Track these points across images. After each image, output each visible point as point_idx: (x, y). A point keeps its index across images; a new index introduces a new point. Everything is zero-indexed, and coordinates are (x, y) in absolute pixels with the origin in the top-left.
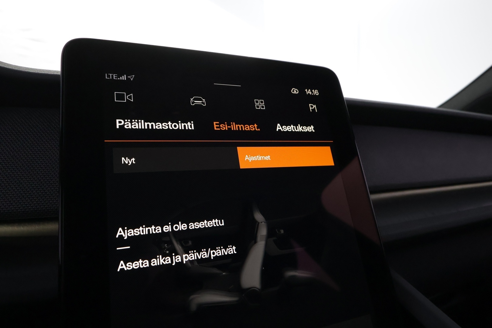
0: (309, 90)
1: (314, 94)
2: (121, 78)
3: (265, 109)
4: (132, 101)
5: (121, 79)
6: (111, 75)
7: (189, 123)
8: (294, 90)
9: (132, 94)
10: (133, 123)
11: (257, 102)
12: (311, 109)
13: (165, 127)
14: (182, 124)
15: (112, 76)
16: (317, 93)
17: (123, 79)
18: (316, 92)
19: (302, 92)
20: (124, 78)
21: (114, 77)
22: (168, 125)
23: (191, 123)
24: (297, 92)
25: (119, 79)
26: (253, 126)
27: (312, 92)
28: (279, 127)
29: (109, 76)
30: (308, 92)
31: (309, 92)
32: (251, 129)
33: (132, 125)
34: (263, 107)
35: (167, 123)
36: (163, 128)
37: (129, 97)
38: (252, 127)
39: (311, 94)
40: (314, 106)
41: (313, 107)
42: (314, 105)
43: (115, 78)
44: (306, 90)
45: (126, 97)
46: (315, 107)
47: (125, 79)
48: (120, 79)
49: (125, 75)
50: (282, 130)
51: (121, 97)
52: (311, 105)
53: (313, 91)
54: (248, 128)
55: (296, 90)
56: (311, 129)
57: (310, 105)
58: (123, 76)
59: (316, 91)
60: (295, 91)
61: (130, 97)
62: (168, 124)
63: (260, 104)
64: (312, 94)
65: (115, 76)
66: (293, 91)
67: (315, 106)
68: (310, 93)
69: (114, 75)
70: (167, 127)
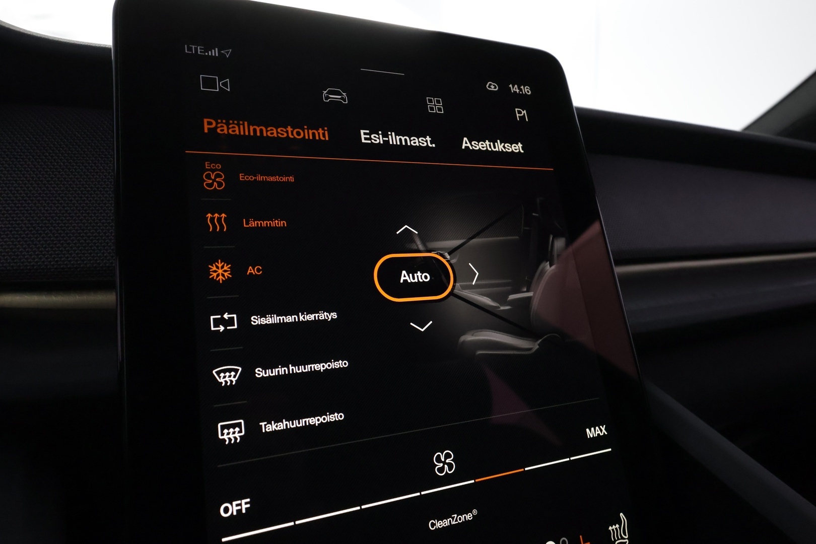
0: (516, 86)
1: (524, 93)
2: (210, 52)
3: (443, 112)
4: (229, 90)
5: (210, 54)
6: (193, 47)
7: (320, 129)
8: (490, 84)
9: (228, 80)
10: (231, 126)
11: (430, 101)
12: (519, 116)
13: (283, 134)
14: (310, 131)
15: (196, 49)
16: (528, 92)
17: (213, 55)
18: (526, 90)
19: (504, 89)
20: (215, 53)
21: (199, 50)
22: (287, 132)
23: (323, 129)
24: (495, 88)
25: (206, 54)
26: (424, 140)
27: (521, 90)
28: (466, 143)
29: (190, 49)
30: (514, 90)
31: (516, 89)
32: (421, 144)
33: (228, 129)
34: (440, 110)
35: (286, 127)
36: (280, 135)
37: (223, 85)
38: (422, 140)
39: (519, 92)
41: (521, 113)
42: (523, 111)
43: (200, 52)
44: (511, 86)
45: (219, 84)
46: (524, 113)
47: (217, 55)
48: (208, 54)
49: (217, 49)
50: (471, 148)
51: (210, 83)
52: (518, 110)
53: (522, 87)
54: (415, 142)
55: (494, 85)
56: (517, 148)
57: (516, 109)
58: (213, 51)
59: (527, 88)
60: (492, 87)
61: (225, 84)
62: (287, 129)
63: (435, 105)
64: (521, 93)
66: (489, 87)
68: (518, 91)
69: (199, 47)
70: (285, 135)
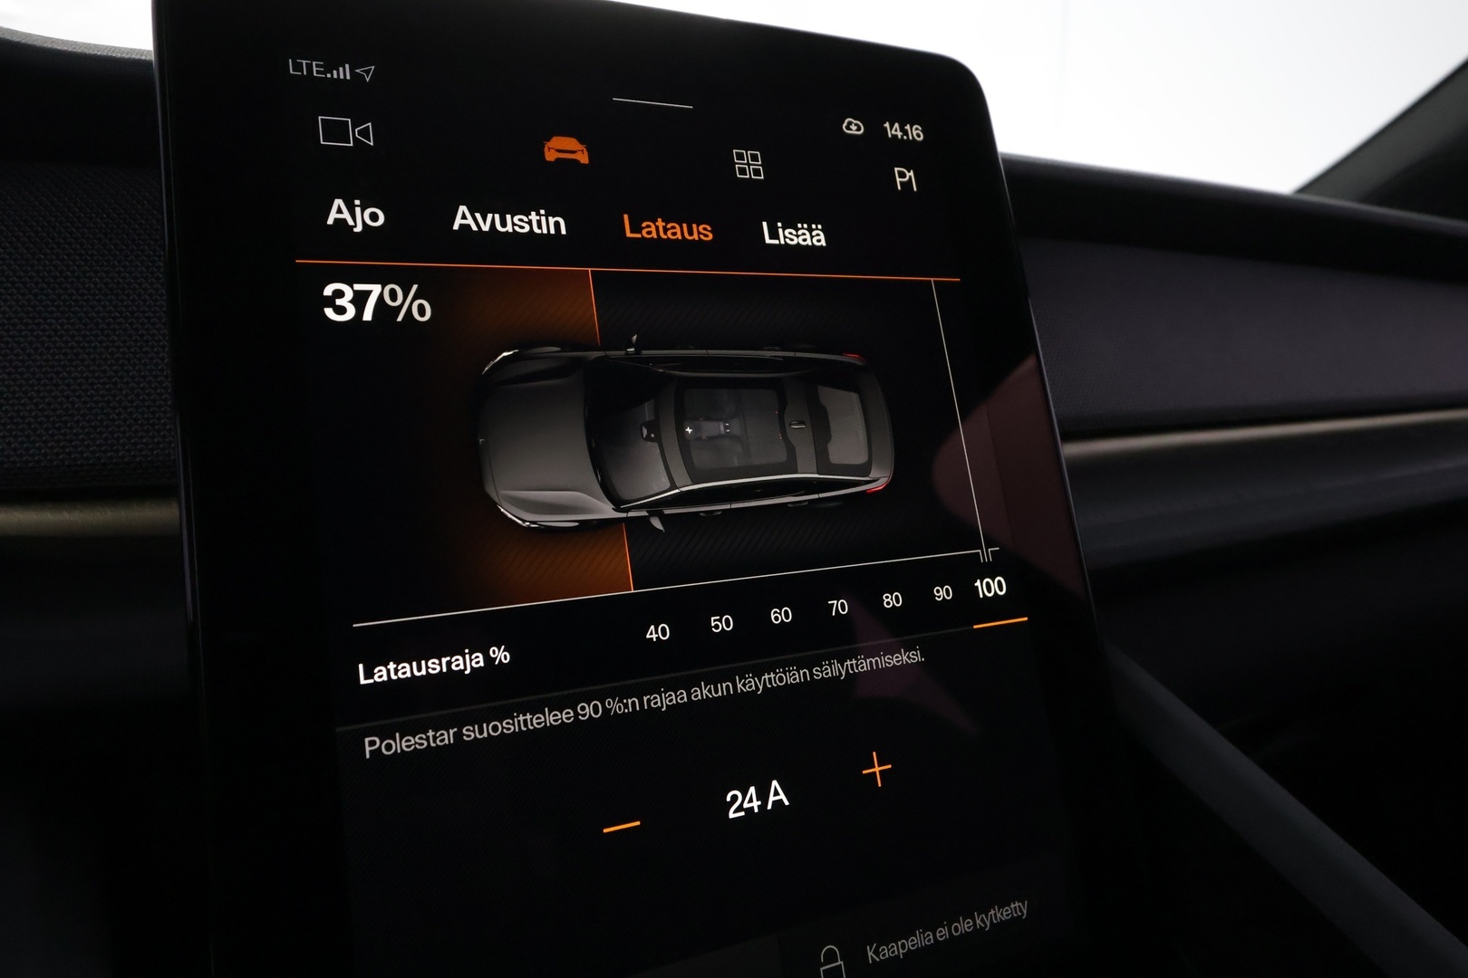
0: (897, 125)
1: (911, 138)
2: (335, 72)
3: (762, 177)
4: (372, 144)
5: (335, 76)
6: (304, 62)
7: (533, 213)
8: (850, 123)
9: (370, 124)
11: (740, 157)
12: (901, 182)
15: (309, 67)
16: (918, 136)
17: (342, 77)
18: (916, 132)
19: (875, 131)
20: (344, 73)
21: (315, 69)
23: (538, 214)
24: (859, 129)
25: (329, 76)
27: (905, 132)
29: (298, 67)
30: (893, 132)
31: (896, 130)
34: (757, 172)
37: (362, 134)
39: (902, 136)
40: (908, 174)
41: (905, 176)
42: (909, 172)
43: (318, 72)
44: (887, 125)
45: (354, 133)
46: (910, 177)
47: (348, 77)
48: (332, 75)
49: (347, 66)
51: (337, 132)
52: (899, 172)
53: (908, 127)
55: (856, 125)
57: (896, 169)
58: (341, 69)
59: (917, 129)
60: (853, 127)
61: (365, 133)
63: (749, 165)
64: (905, 137)
65: (317, 66)
66: (848, 128)
67: (912, 173)
68: (899, 134)
69: (314, 63)
